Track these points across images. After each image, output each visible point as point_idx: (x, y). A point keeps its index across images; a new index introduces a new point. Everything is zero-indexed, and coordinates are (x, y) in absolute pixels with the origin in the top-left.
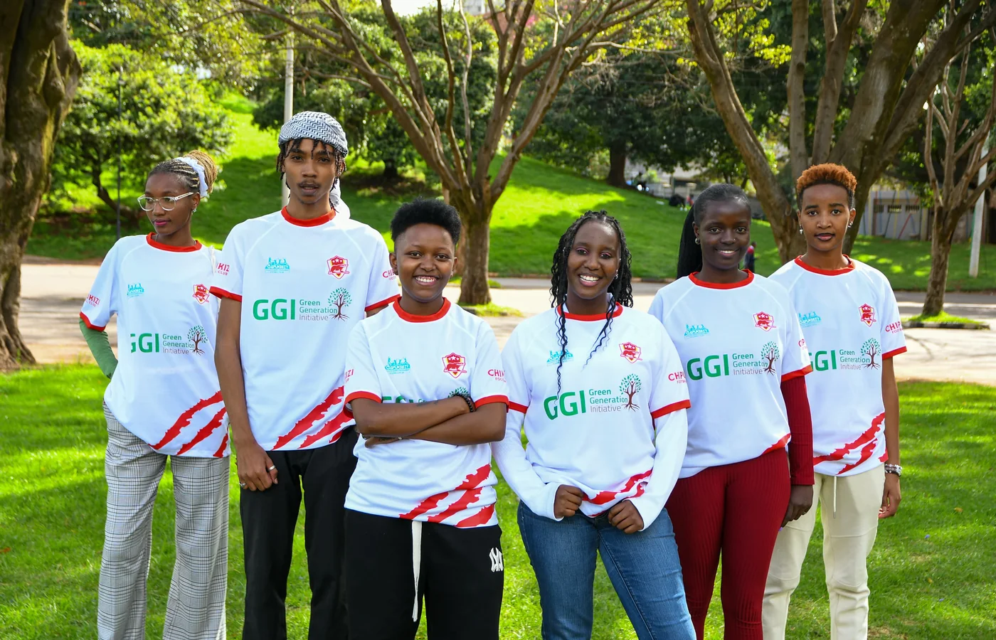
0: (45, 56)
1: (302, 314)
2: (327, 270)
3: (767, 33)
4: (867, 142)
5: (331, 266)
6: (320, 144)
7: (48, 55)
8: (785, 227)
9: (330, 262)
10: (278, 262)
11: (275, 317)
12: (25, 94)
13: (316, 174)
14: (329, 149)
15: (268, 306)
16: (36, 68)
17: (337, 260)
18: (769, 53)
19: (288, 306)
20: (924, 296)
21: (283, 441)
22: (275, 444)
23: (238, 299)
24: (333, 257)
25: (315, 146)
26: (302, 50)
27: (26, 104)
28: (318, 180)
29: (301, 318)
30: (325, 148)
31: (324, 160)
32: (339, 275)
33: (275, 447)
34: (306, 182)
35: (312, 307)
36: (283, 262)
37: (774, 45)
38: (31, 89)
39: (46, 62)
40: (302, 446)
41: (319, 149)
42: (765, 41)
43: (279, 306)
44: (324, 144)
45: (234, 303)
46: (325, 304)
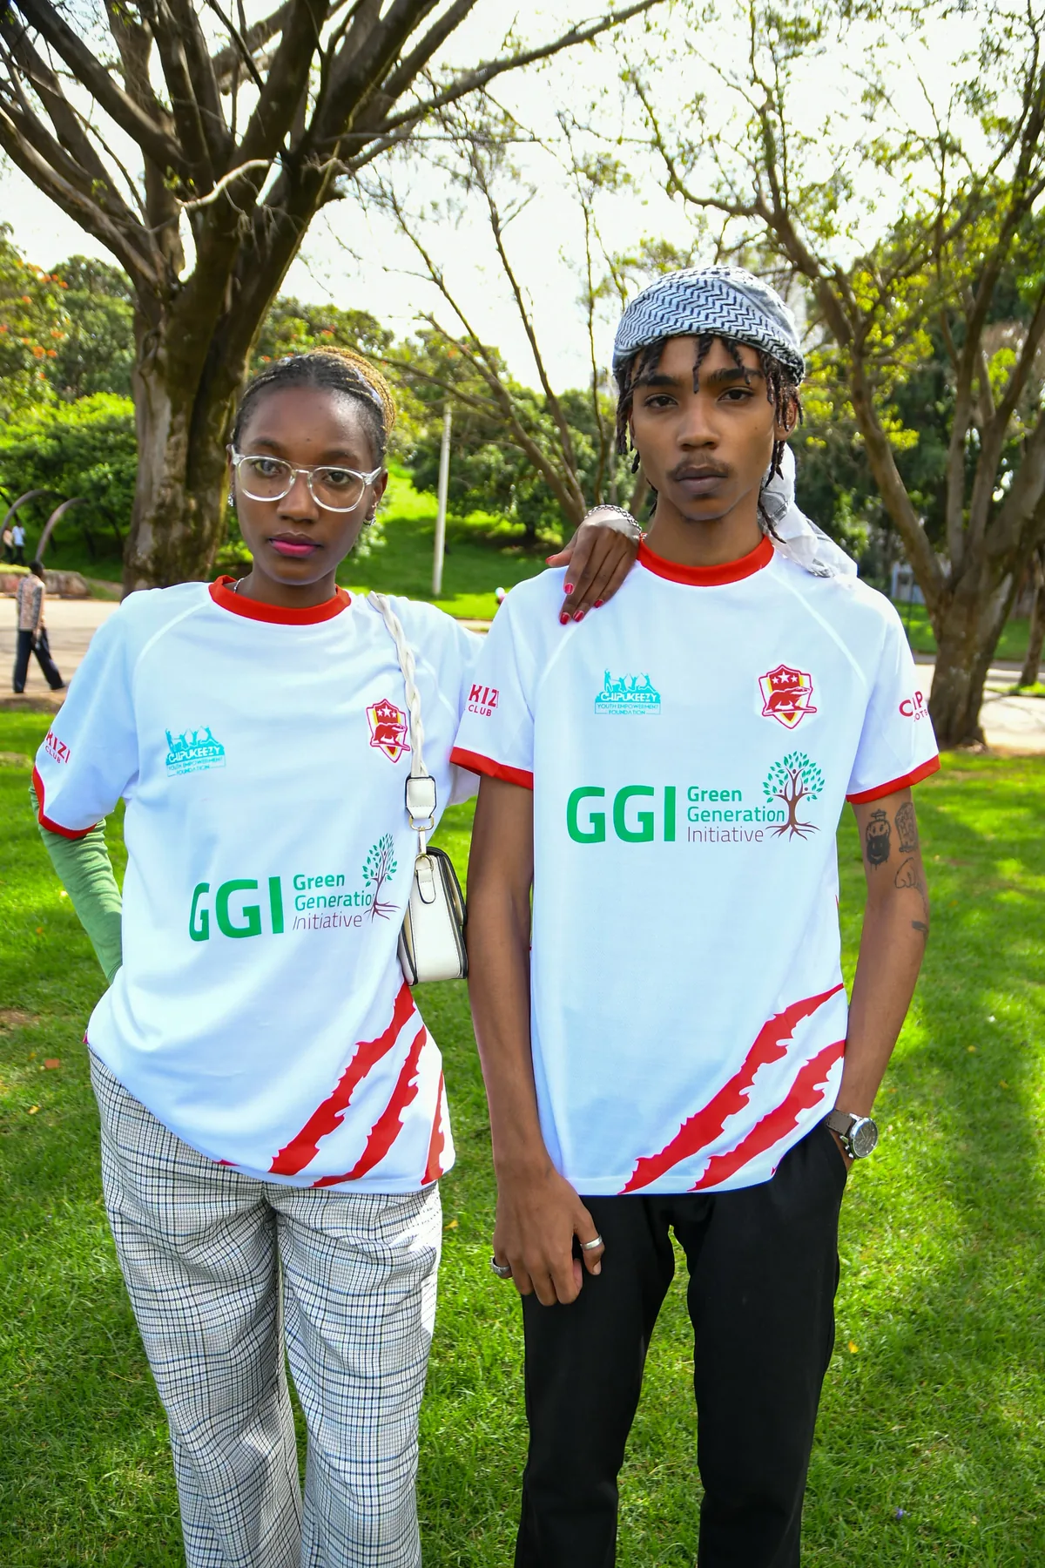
0: (225, 407)
1: (695, 826)
2: (759, 705)
3: (894, 418)
4: (1026, 520)
5: (769, 692)
6: (717, 349)
7: (229, 404)
8: (940, 600)
9: (766, 683)
10: (628, 683)
11: (624, 835)
12: (205, 443)
13: (714, 436)
14: (749, 361)
15: (606, 805)
16: (217, 420)
17: (784, 678)
18: (896, 438)
19: (655, 804)
20: (1022, 665)
21: (649, 1168)
22: (628, 1177)
23: (523, 780)
24: (773, 667)
25: (703, 352)
26: (459, 417)
27: (207, 453)
28: (723, 455)
29: (691, 835)
30: (735, 356)
31: (736, 395)
32: (790, 716)
33: (629, 1186)
34: (687, 463)
35: (720, 806)
36: (641, 682)
37: (902, 429)
38: (211, 438)
39: (226, 414)
40: (700, 1185)
41: (716, 361)
42: (894, 426)
43: (635, 804)
44: (732, 345)
45: (514, 794)
46: (755, 798)
